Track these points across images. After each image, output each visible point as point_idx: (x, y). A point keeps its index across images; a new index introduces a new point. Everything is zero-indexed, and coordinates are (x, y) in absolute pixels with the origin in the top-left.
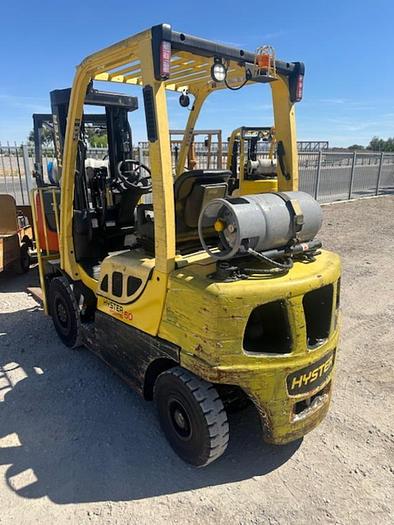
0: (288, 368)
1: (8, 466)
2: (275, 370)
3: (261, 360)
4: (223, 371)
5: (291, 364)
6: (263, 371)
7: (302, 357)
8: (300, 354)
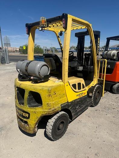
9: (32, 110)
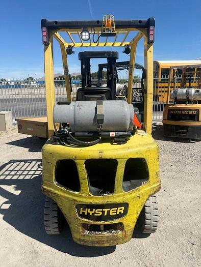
0: (75, 200)
1: (7, 200)
2: (68, 198)
3: (61, 190)
4: (45, 189)
5: (78, 199)
6: (62, 196)
7: (85, 197)
8: (84, 195)
9: (133, 195)
